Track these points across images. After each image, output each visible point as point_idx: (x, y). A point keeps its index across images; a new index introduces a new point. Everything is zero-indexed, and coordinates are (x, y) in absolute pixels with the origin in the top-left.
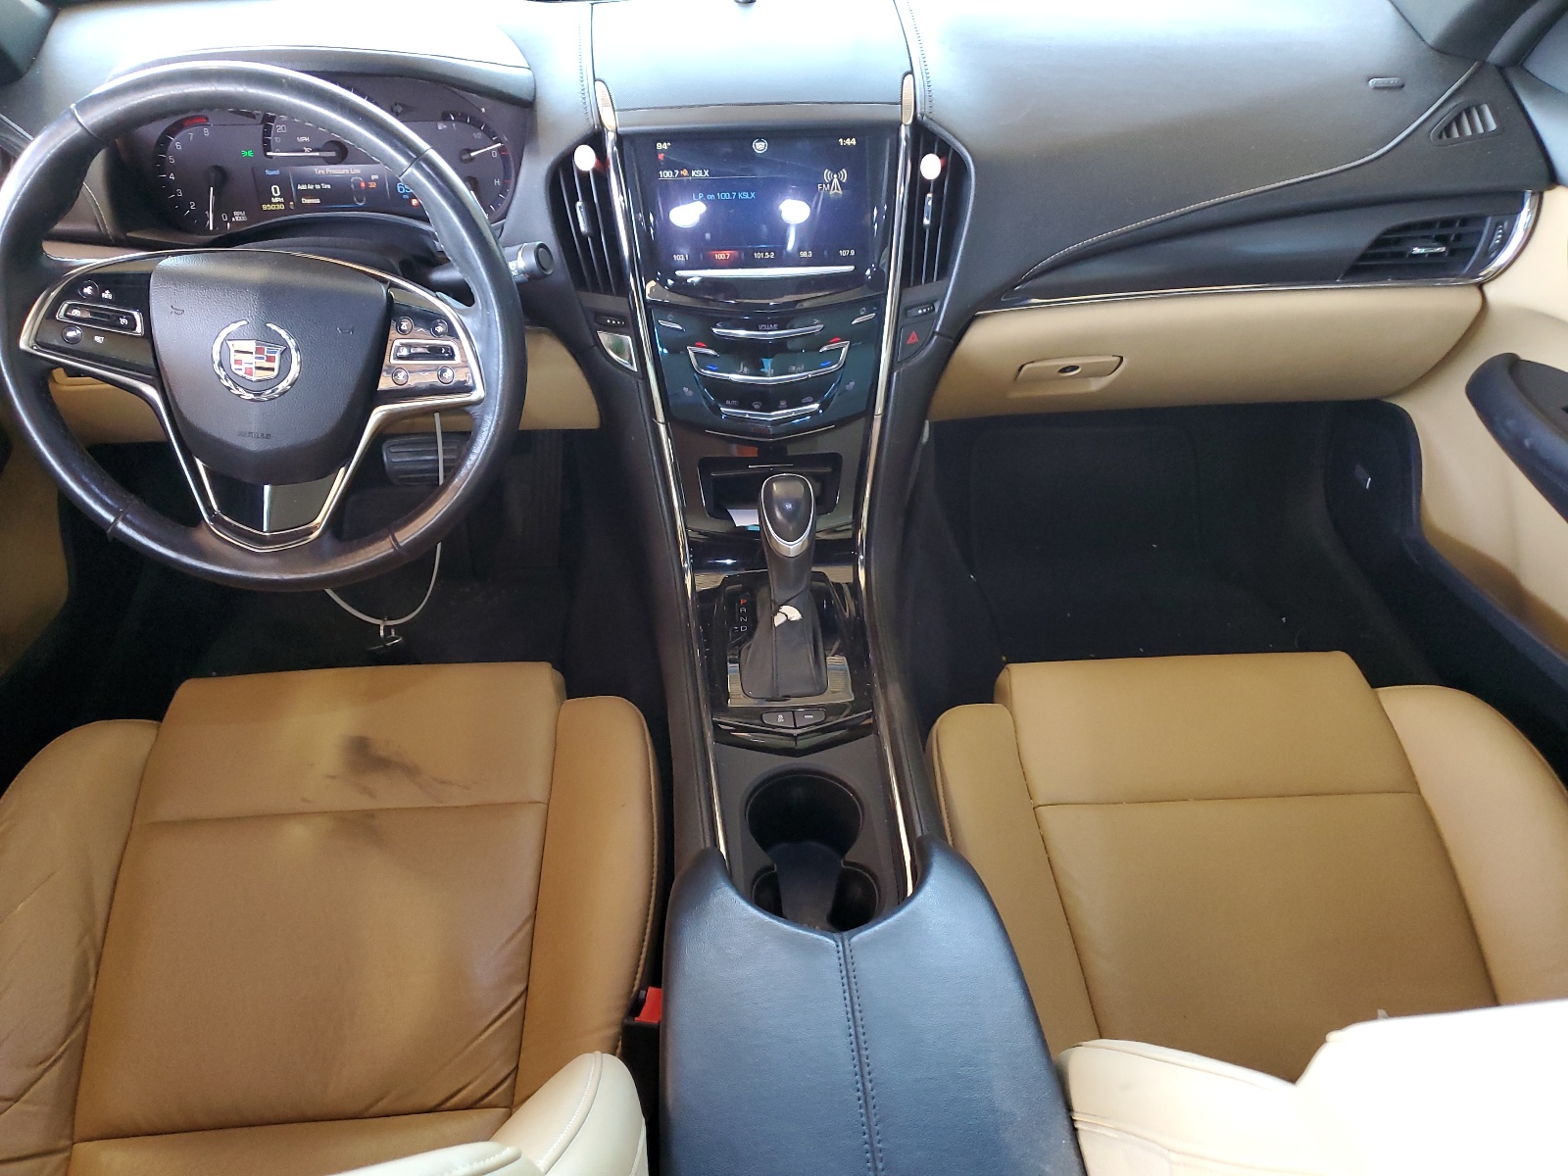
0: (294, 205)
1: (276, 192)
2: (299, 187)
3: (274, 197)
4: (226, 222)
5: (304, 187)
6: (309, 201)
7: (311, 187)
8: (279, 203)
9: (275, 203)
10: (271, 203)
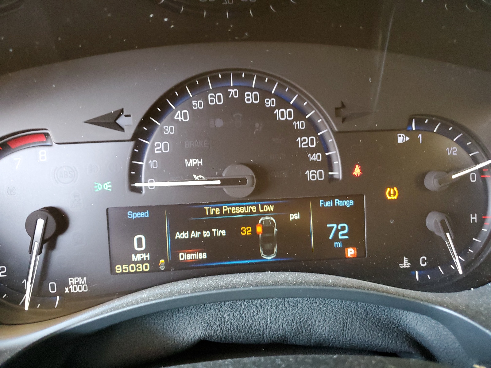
0: (166, 264)
1: (140, 245)
2: (178, 236)
3: (136, 253)
4: (55, 295)
5: (184, 235)
6: (190, 257)
7: (195, 235)
8: (142, 262)
9: (136, 263)
10: (129, 262)
